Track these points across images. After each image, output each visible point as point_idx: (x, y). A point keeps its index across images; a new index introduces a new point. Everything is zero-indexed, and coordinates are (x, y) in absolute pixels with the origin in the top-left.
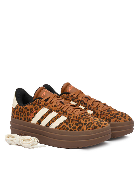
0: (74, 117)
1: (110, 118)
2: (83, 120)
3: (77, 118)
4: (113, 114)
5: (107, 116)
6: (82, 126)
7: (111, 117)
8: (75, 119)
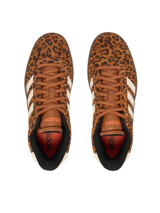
0: (123, 69)
1: (65, 53)
2: (120, 58)
3: (122, 65)
4: (58, 53)
5: (63, 58)
6: (127, 54)
7: (63, 52)
8: (124, 67)
